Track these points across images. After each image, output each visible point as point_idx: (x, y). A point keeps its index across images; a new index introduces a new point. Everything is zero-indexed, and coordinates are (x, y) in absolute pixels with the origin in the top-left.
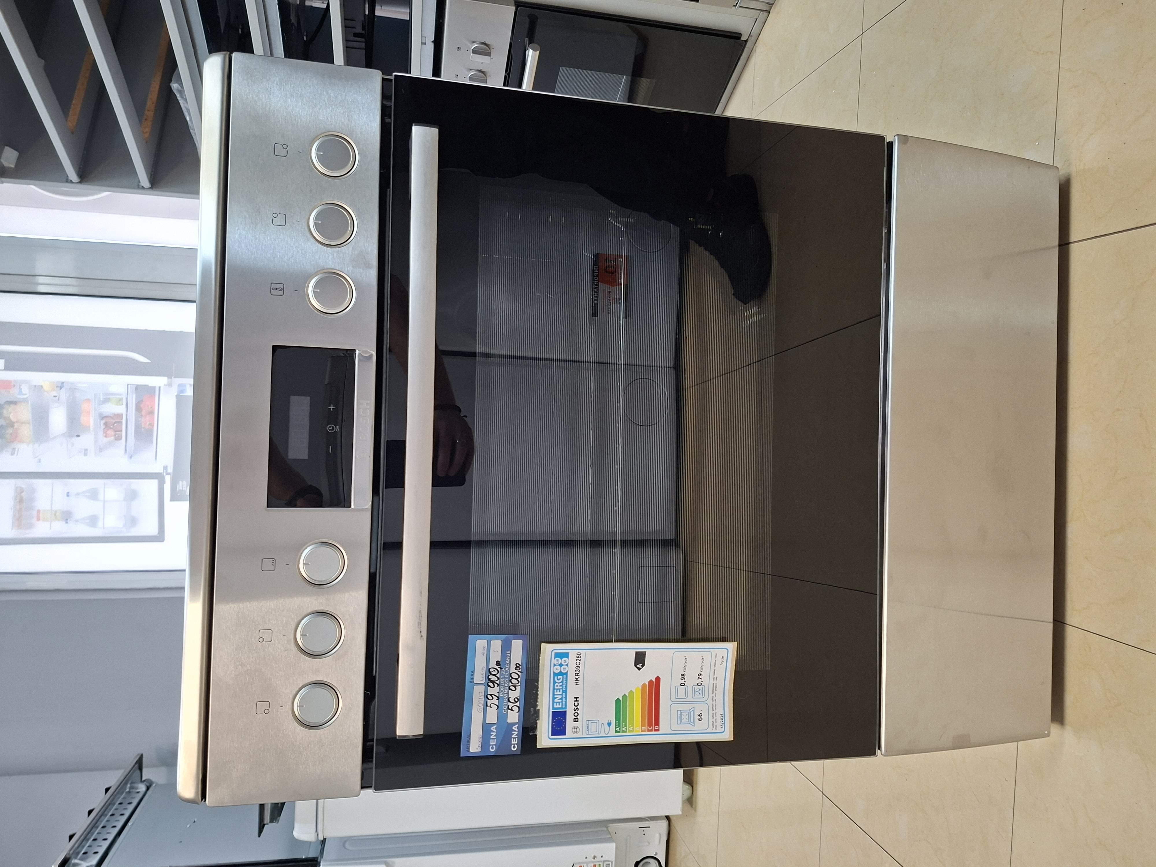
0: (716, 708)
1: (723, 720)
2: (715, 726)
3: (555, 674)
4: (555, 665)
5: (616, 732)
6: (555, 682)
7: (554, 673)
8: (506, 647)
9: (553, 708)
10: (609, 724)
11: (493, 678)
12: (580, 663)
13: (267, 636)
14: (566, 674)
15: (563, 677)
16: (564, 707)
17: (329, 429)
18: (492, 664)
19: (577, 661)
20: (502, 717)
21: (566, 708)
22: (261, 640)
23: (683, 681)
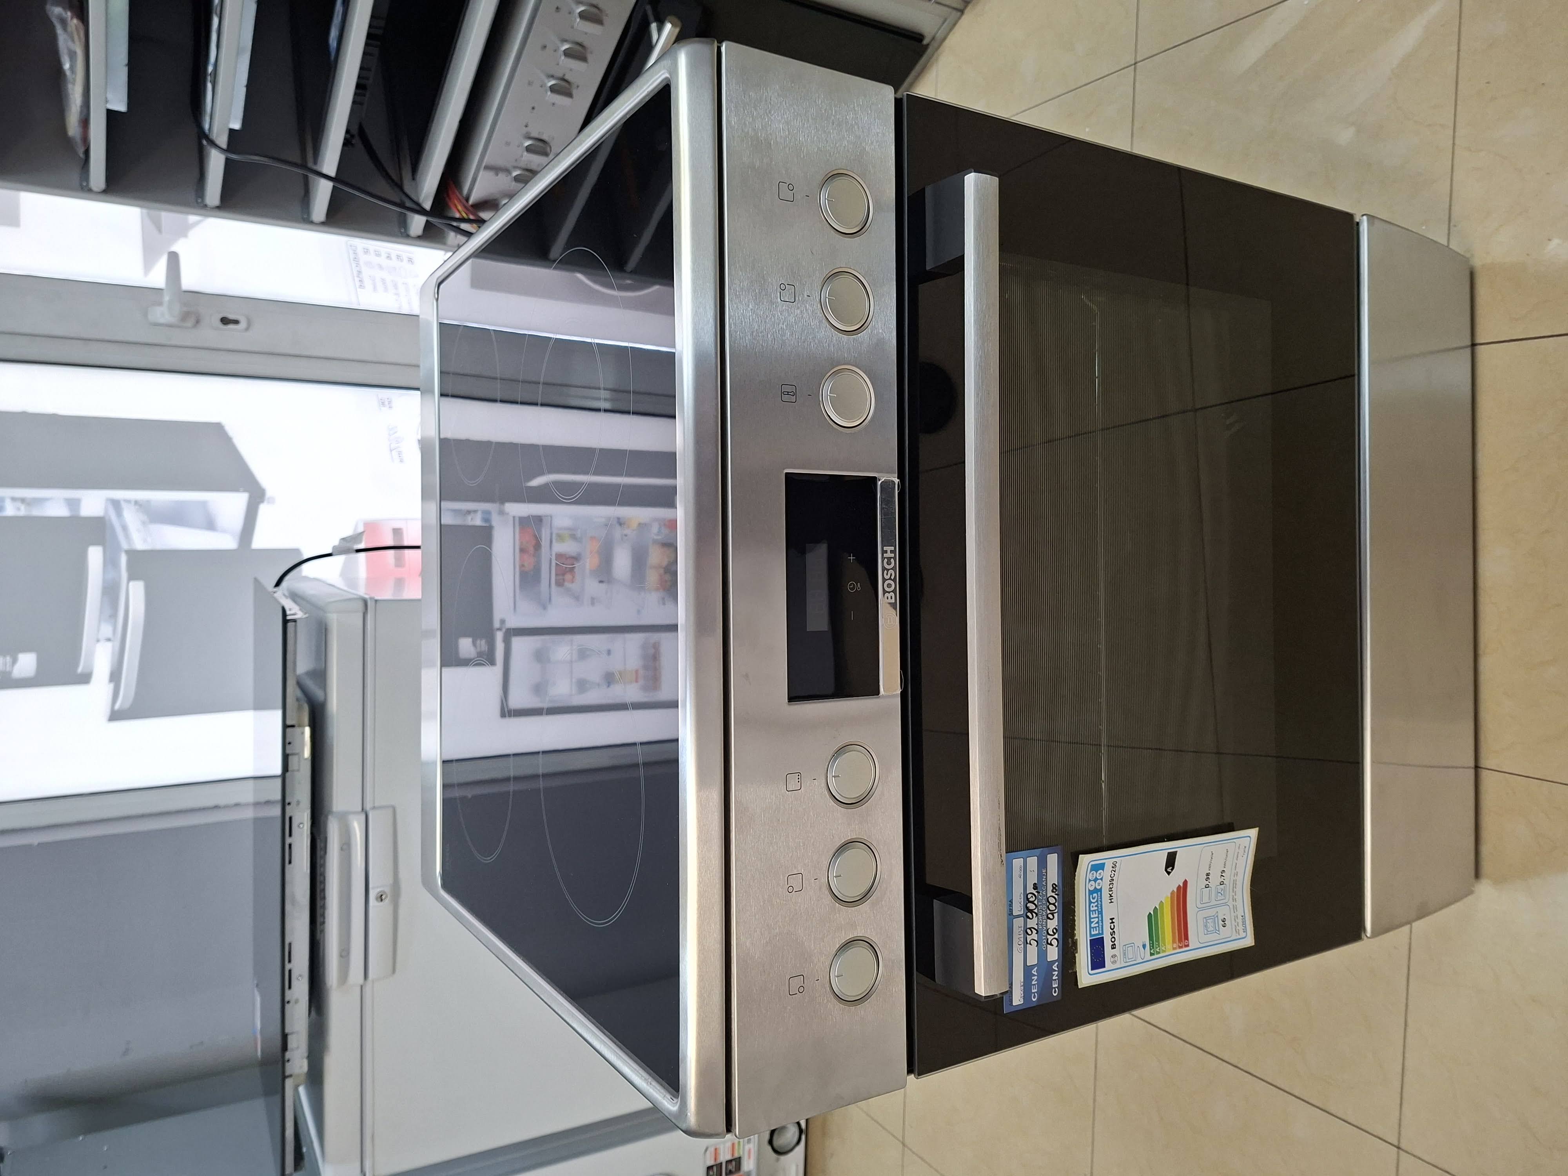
0: (1237, 910)
1: (1244, 923)
2: (1237, 931)
3: (1091, 892)
4: (1090, 880)
5: (1152, 954)
6: (1090, 902)
7: (1089, 890)
8: (1042, 864)
9: (1091, 935)
10: (1144, 946)
11: (1031, 906)
12: (1114, 874)
13: (795, 882)
14: (1100, 890)
15: (1098, 895)
16: (1100, 932)
17: (850, 588)
18: (1030, 889)
19: (1112, 872)
20: (1042, 954)
21: (1102, 933)
22: (790, 890)
23: (1207, 883)
